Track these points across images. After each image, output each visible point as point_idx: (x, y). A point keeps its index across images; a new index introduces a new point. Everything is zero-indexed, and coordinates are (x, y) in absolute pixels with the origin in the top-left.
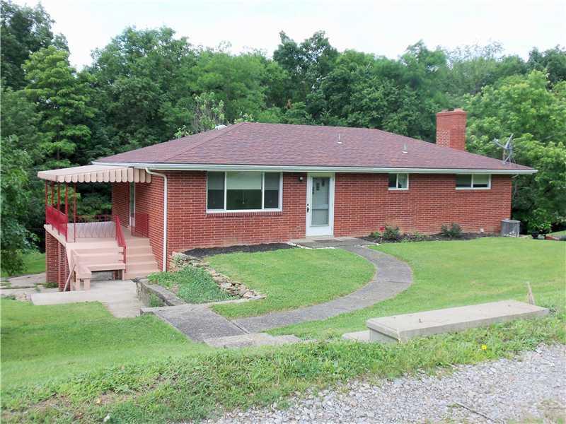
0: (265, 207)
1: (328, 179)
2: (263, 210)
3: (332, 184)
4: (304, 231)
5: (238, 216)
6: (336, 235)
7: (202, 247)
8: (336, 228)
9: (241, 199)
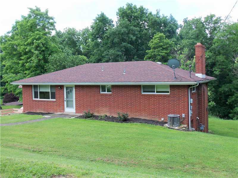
0: (51, 99)
1: (72, 87)
2: (50, 100)
3: (74, 90)
4: (64, 109)
5: (44, 101)
6: (76, 112)
7: (31, 111)
8: (76, 109)
9: (44, 95)
